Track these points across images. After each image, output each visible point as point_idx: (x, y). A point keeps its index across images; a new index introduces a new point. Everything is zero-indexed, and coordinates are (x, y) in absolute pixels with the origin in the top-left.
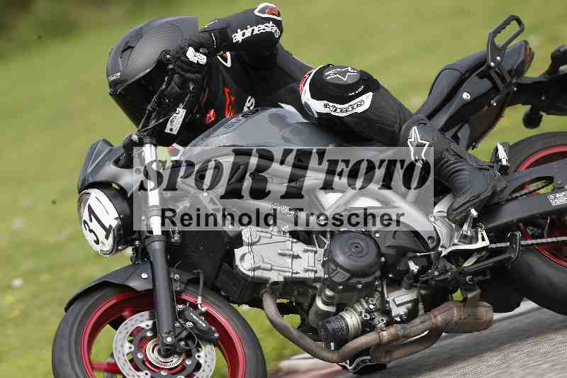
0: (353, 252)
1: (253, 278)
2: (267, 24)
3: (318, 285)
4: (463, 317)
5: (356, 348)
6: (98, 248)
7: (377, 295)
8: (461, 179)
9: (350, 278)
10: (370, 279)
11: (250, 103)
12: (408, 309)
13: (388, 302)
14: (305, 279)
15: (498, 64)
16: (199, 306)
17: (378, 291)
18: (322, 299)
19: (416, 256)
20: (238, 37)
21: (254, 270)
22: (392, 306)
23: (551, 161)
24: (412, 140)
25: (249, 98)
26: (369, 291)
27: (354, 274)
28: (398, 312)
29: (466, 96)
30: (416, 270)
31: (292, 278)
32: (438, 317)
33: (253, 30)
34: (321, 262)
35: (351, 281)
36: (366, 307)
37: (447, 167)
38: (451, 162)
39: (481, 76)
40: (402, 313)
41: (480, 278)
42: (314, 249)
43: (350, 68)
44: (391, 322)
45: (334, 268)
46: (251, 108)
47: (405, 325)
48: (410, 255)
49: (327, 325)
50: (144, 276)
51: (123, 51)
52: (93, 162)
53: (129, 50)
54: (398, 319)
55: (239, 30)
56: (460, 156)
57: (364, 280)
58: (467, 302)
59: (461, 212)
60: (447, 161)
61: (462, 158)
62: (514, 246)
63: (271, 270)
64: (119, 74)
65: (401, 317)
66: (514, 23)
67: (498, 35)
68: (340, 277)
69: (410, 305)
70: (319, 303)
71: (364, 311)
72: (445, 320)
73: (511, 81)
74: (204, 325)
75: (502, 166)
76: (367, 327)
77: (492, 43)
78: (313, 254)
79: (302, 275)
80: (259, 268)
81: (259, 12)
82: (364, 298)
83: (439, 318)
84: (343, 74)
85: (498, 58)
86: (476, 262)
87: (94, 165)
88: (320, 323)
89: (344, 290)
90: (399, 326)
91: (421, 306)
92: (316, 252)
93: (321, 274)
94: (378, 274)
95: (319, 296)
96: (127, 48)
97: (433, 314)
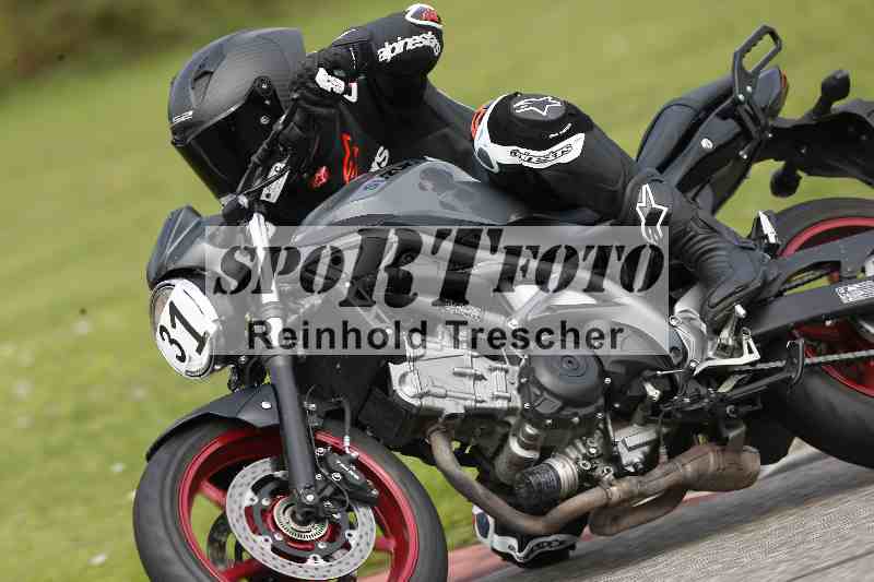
0: (566, 370)
1: (420, 408)
2: (424, 35)
3: (512, 420)
4: (722, 467)
5: (572, 513)
6: (182, 367)
7: (598, 434)
8: (716, 262)
9: (561, 409)
10: (590, 409)
11: (382, 156)
12: (644, 453)
13: (615, 444)
14: (494, 409)
15: (749, 97)
16: (347, 449)
17: (599, 429)
18: (519, 441)
19: (655, 376)
20: (386, 54)
21: (421, 396)
22: (621, 449)
23: (834, 239)
24: (643, 205)
25: (382, 148)
26: (587, 428)
27: (569, 401)
28: (631, 458)
29: (706, 144)
30: (657, 396)
31: (476, 408)
32: (687, 466)
33: (406, 43)
34: (516, 385)
35: (564, 413)
36: (584, 451)
37: (695, 244)
38: (700, 237)
39: (724, 116)
40: (637, 460)
41: (749, 408)
42: (504, 366)
43: (550, 98)
44: (621, 474)
45: (538, 393)
46: (384, 164)
47: (641, 478)
48: (647, 373)
49: (531, 478)
50: (266, 405)
51: (196, 80)
52: (173, 242)
53: (206, 78)
54: (631, 469)
55: (387, 44)
56: (712, 228)
57: (583, 411)
58: (729, 444)
59: (722, 310)
60: (694, 236)
61: (716, 231)
62: (796, 361)
63: (445, 396)
64: (191, 113)
65: (635, 466)
66: (767, 37)
67: (748, 55)
68: (548, 407)
69: (646, 449)
70: (515, 446)
71: (581, 457)
72: (698, 471)
73: (767, 123)
74: (357, 477)
75: (769, 244)
76: (586, 480)
77: (738, 67)
78: (503, 373)
79: (490, 404)
80: (427, 394)
81: (413, 16)
82: (581, 438)
83: (689, 468)
84: (541, 106)
85: (749, 88)
86: (735, 387)
87: (176, 244)
88: (518, 476)
89: (553, 426)
90: (634, 479)
91: (663, 450)
92: (507, 371)
93: (517, 402)
94: (601, 401)
95: (514, 435)
96: (203, 74)
97: (680, 461)
